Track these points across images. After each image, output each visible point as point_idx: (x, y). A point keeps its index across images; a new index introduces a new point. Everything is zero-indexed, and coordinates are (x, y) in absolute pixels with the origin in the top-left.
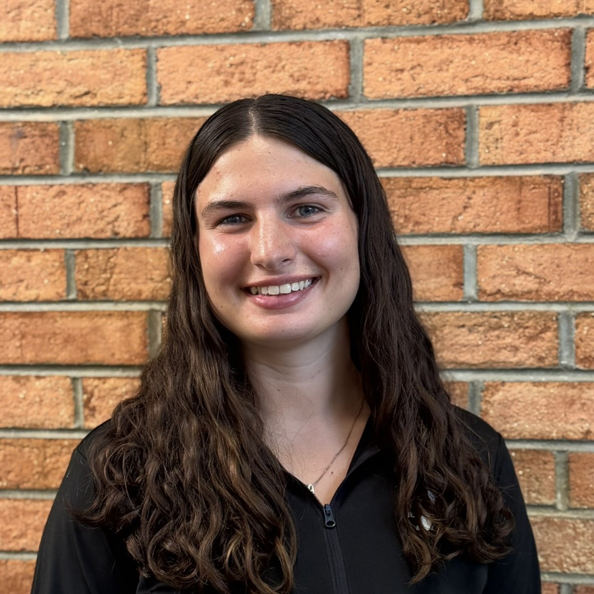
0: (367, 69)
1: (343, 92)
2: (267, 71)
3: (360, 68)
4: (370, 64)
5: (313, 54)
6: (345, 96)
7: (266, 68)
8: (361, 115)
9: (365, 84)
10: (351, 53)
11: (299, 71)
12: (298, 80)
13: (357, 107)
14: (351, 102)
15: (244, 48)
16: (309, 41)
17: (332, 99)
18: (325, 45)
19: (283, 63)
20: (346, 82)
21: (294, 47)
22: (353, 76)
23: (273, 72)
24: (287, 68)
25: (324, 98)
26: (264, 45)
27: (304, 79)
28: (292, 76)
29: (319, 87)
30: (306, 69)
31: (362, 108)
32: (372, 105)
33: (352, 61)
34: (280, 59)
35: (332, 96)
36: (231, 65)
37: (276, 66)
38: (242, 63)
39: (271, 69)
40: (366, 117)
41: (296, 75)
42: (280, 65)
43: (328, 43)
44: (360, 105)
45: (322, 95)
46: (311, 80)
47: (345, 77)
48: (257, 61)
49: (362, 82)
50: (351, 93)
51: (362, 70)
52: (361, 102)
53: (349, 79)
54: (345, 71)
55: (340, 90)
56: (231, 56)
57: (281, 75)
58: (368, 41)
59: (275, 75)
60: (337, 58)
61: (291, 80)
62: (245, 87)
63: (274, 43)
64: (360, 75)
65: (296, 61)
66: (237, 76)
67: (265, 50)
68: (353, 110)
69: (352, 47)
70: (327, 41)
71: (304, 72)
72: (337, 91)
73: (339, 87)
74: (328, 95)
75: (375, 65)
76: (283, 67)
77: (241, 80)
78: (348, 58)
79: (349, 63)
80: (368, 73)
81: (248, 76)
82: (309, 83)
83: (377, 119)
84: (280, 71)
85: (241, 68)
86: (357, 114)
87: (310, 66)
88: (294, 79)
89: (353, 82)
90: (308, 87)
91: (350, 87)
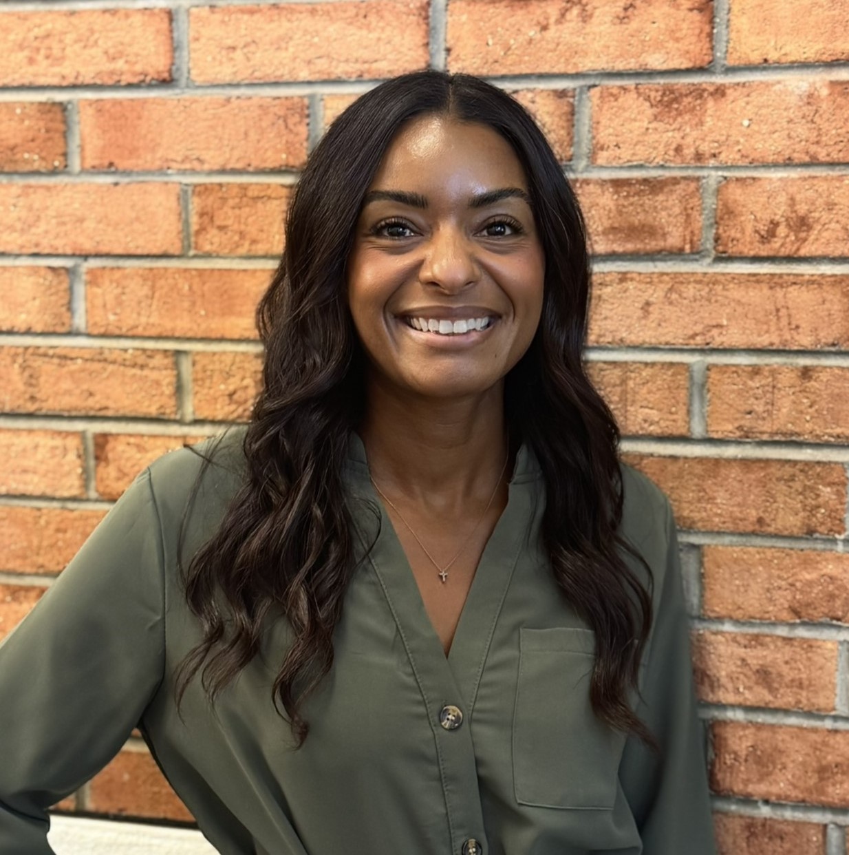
0: (194, 46)
1: (166, 75)
2: (77, 47)
3: (185, 44)
4: (197, 39)
5: (130, 25)
6: (168, 79)
7: (76, 41)
8: (187, 104)
9: (191, 65)
10: (174, 24)
11: (114, 46)
12: (114, 59)
13: (183, 93)
14: (176, 86)
15: (50, 17)
16: (125, 9)
17: (154, 82)
18: (143, 14)
19: (96, 35)
20: (169, 62)
21: (107, 16)
22: (177, 54)
23: (85, 47)
24: (100, 42)
25: (143, 81)
26: (72, 13)
27: (120, 57)
28: (106, 53)
29: (138, 68)
30: (122, 44)
31: (189, 94)
32: (200, 92)
33: (175, 35)
34: (92, 31)
35: (153, 79)
36: (36, 38)
37: (88, 39)
38: (48, 36)
39: (82, 44)
40: (194, 106)
41: (111, 51)
42: (92, 39)
43: (147, 12)
44: (186, 90)
45: (142, 77)
46: (130, 58)
47: (168, 55)
48: (66, 33)
49: (188, 62)
50: (175, 76)
51: (188, 46)
52: (187, 87)
53: (173, 58)
54: (168, 48)
55: (163, 72)
56: (35, 26)
57: (94, 51)
58: (194, 10)
59: (87, 51)
60: (158, 31)
61: (105, 59)
62: (52, 65)
63: (85, 11)
64: (185, 53)
65: (111, 34)
66: (43, 52)
67: (74, 20)
68: (179, 97)
69: (175, 17)
70: (146, 9)
71: (120, 48)
72: (158, 73)
73: (161, 68)
74: (148, 79)
75: (203, 40)
76: (96, 42)
77: (47, 57)
78: (171, 31)
79: (172, 38)
80: (195, 51)
81: (56, 52)
82: (127, 62)
83: (206, 109)
84: (92, 46)
85: (47, 42)
86: (182, 102)
87: (127, 40)
88: (108, 57)
89: (177, 61)
90: (126, 67)
91: (174, 68)
